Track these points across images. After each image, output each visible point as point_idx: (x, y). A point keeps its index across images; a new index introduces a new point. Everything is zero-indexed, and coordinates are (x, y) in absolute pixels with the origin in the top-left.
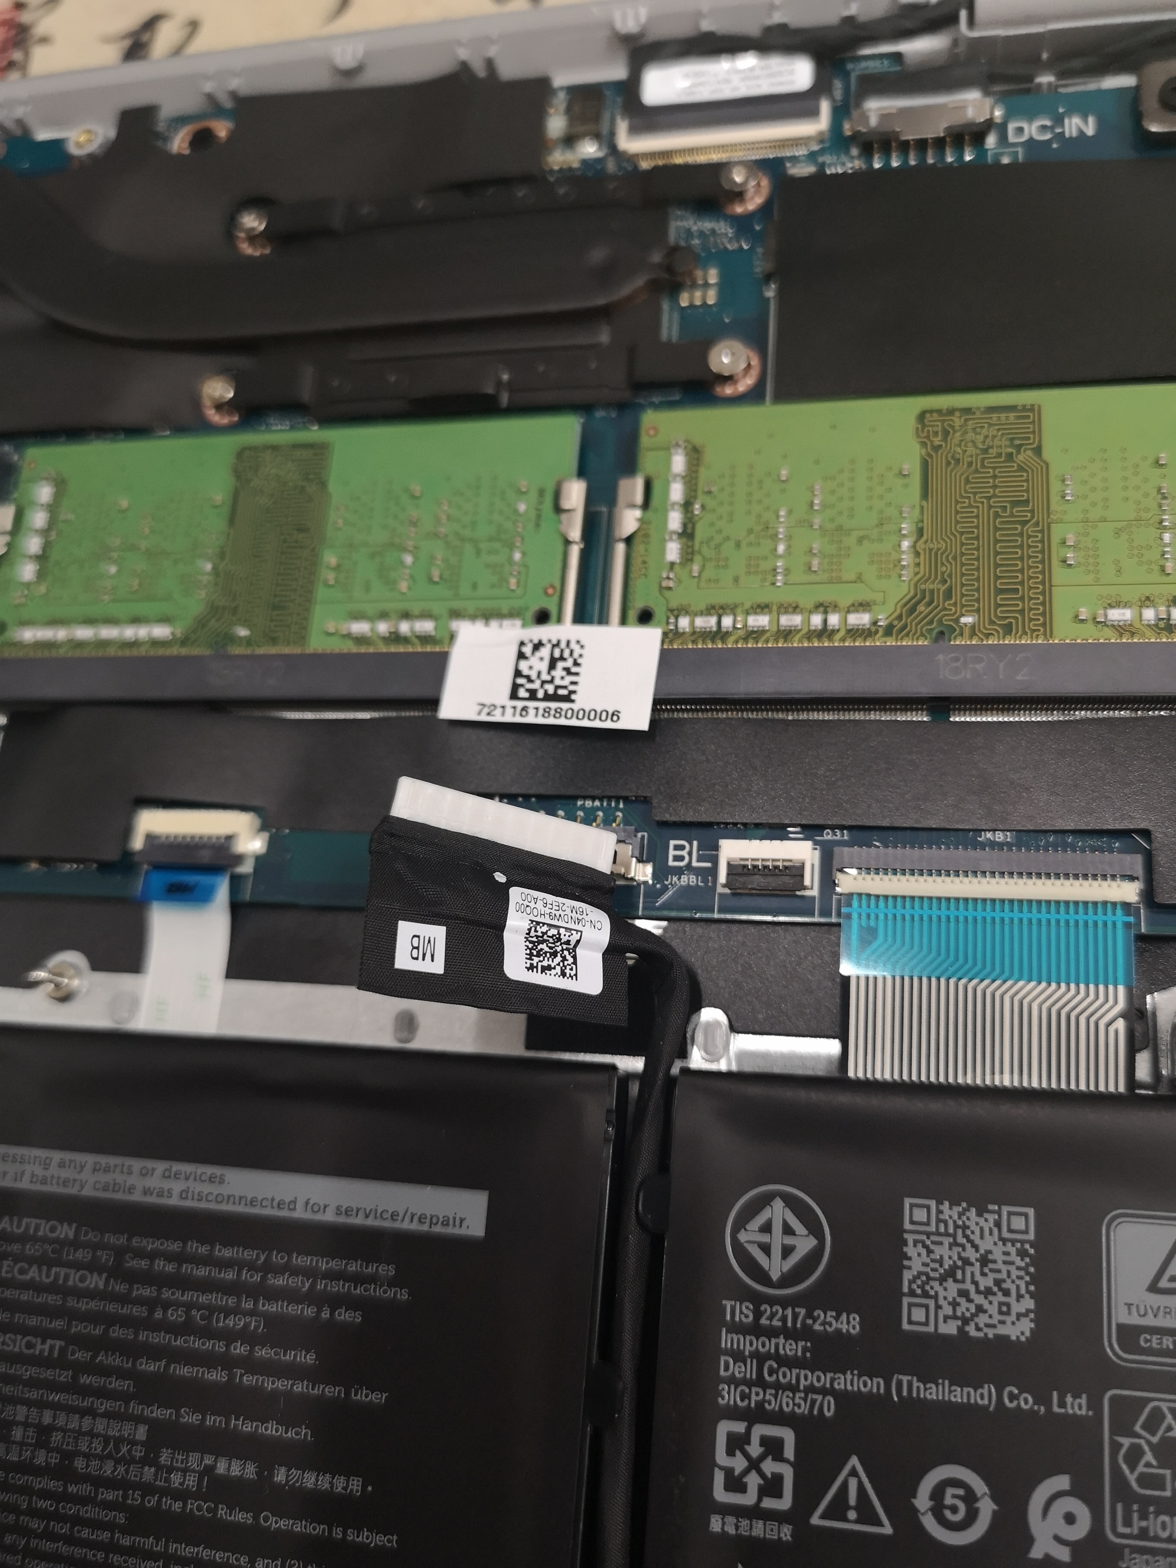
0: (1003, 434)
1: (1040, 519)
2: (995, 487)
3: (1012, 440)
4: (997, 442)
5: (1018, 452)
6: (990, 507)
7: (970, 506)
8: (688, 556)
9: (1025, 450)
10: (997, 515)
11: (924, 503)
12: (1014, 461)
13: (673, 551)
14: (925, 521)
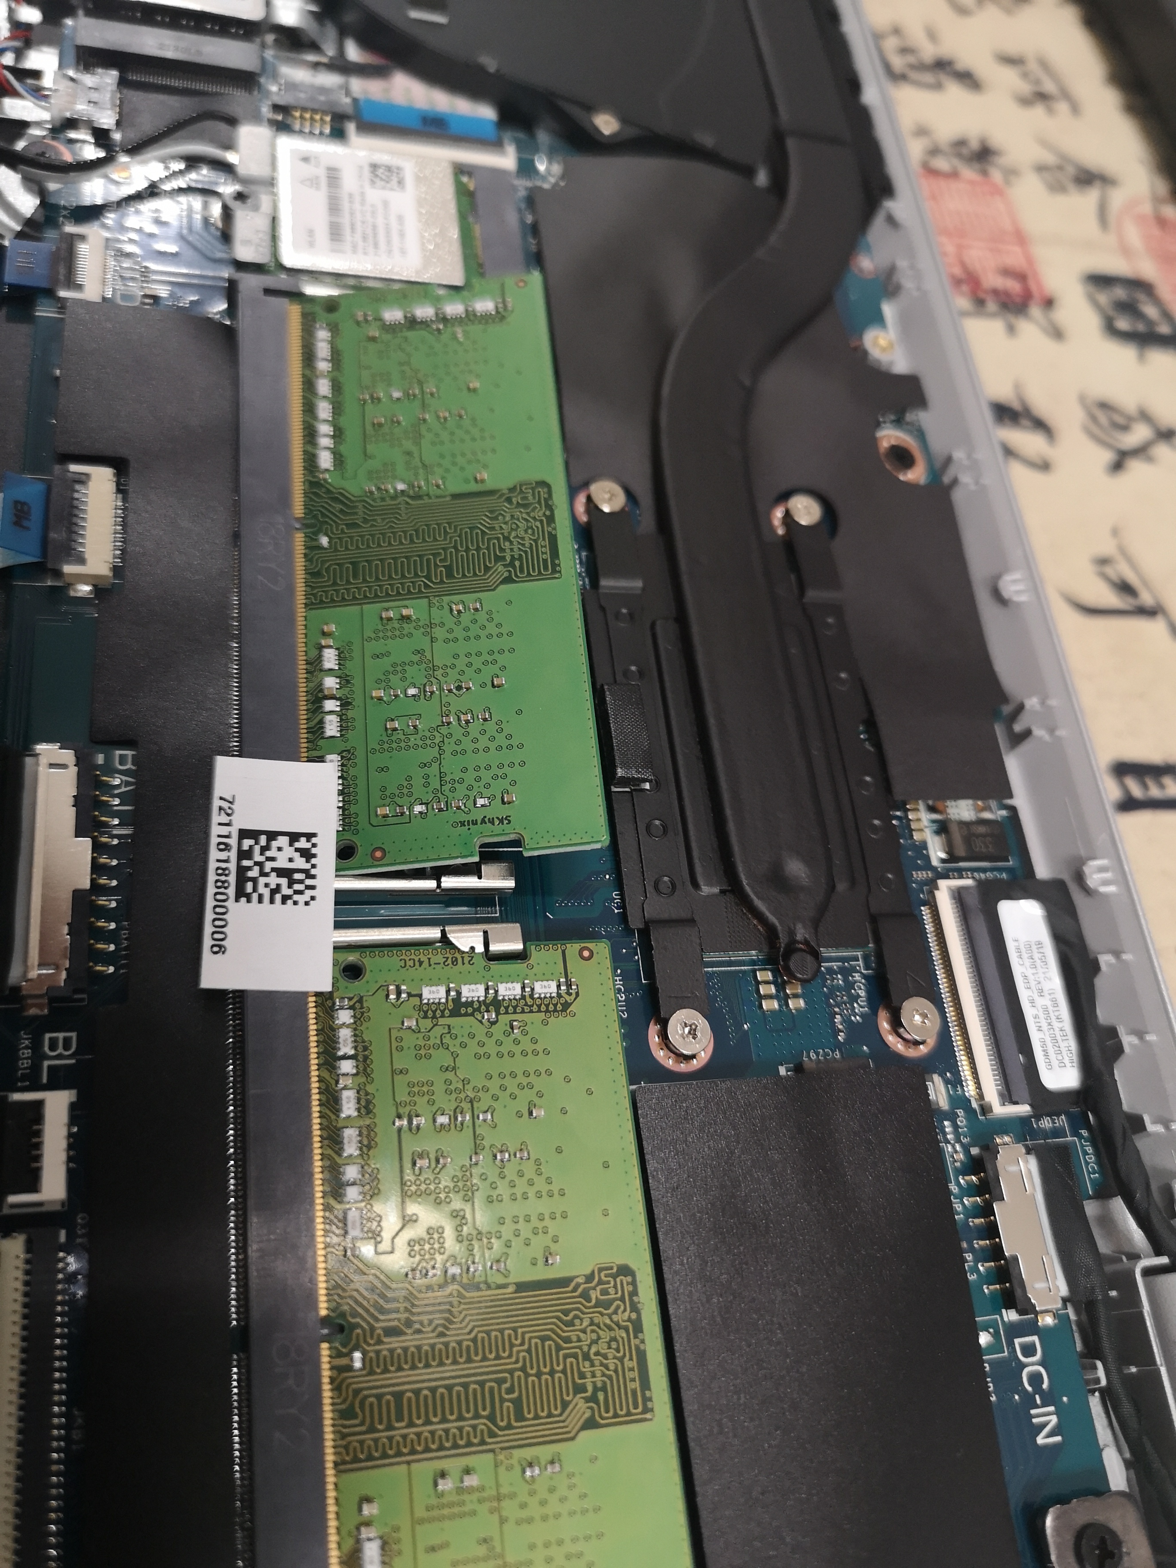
0: (610, 1378)
1: (499, 1439)
2: (539, 1375)
3: (604, 1389)
4: (598, 1370)
5: (587, 1400)
6: (511, 1372)
7: (512, 1346)
8: (430, 1012)
9: (591, 1408)
10: (500, 1382)
11: (511, 1289)
12: (575, 1394)
13: (434, 993)
14: (489, 1292)
